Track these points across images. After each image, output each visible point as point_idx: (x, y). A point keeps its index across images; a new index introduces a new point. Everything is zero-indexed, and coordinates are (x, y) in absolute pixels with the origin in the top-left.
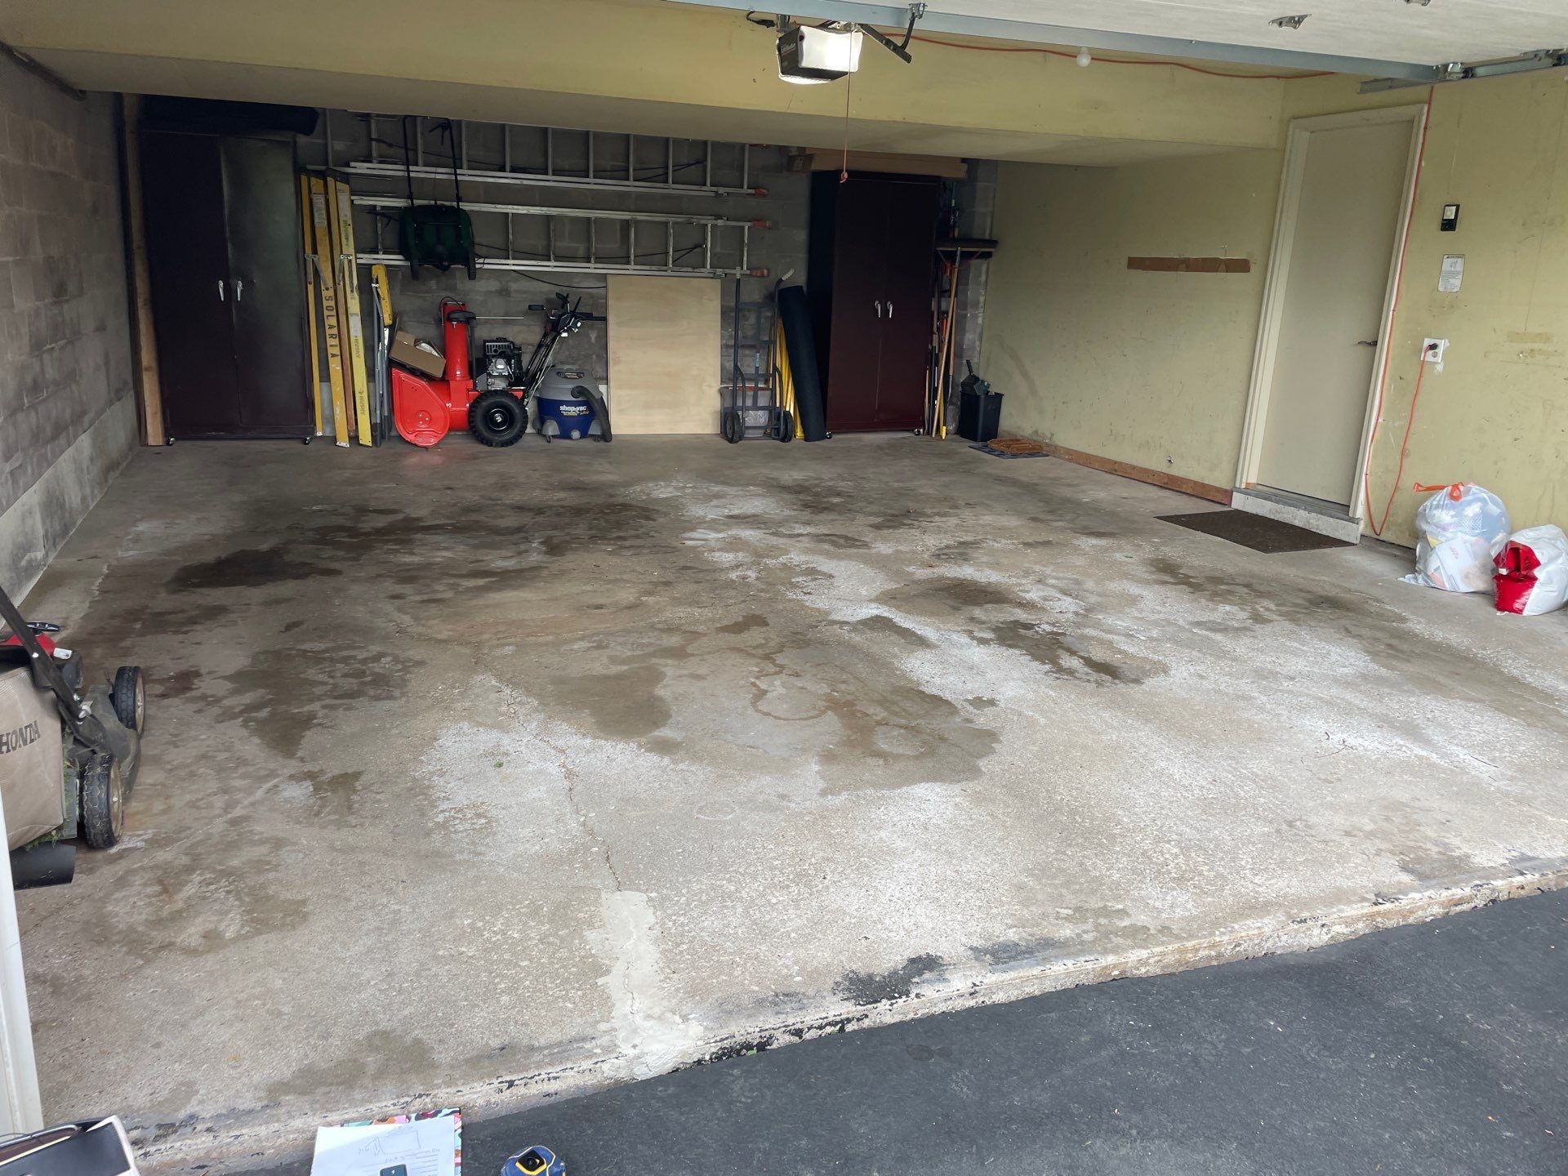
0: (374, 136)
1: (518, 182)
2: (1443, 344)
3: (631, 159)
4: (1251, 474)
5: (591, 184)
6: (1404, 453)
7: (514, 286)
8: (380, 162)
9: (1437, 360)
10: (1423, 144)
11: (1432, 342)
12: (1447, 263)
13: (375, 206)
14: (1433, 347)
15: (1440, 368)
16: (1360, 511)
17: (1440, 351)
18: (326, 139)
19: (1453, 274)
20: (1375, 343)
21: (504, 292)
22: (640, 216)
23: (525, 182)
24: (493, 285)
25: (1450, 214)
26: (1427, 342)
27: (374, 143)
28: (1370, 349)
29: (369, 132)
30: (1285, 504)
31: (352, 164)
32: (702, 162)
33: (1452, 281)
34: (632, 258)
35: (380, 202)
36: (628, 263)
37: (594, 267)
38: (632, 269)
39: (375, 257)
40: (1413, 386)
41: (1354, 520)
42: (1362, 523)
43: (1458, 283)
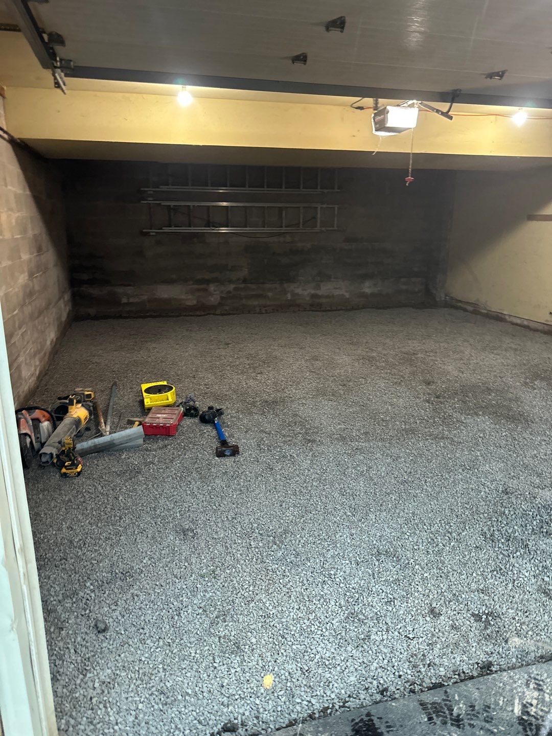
0: (170, 172)
1: (233, 191)
3: (284, 178)
5: (265, 191)
7: (230, 240)
8: (173, 185)
13: (170, 205)
21: (226, 243)
22: (288, 205)
23: (236, 191)
24: (221, 240)
27: (170, 177)
31: (160, 187)
32: (315, 177)
34: (284, 224)
35: (172, 204)
36: (282, 227)
37: (266, 230)
38: (284, 230)
39: (170, 228)
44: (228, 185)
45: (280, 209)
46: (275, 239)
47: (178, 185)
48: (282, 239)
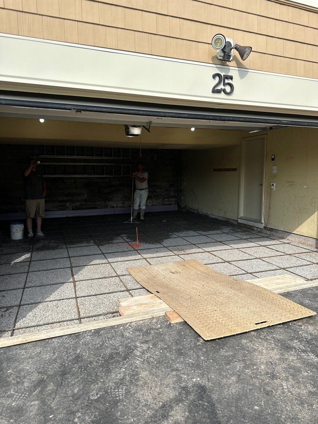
1: (78, 158)
2: (275, 184)
3: (104, 152)
4: (242, 214)
5: (94, 158)
6: (270, 208)
8: (46, 155)
10: (267, 143)
12: (274, 167)
14: (273, 185)
15: (275, 189)
16: (263, 222)
17: (274, 185)
18: (34, 150)
19: (275, 169)
20: (262, 185)
22: (106, 164)
23: (80, 158)
25: (273, 157)
26: (272, 184)
29: (44, 148)
30: (249, 221)
31: (40, 156)
32: (120, 152)
34: (105, 173)
37: (96, 176)
38: (105, 176)
39: (45, 175)
40: (270, 193)
41: (262, 223)
42: (264, 224)
43: (276, 171)
44: (75, 155)
45: (103, 166)
47: (50, 155)
48: (104, 180)
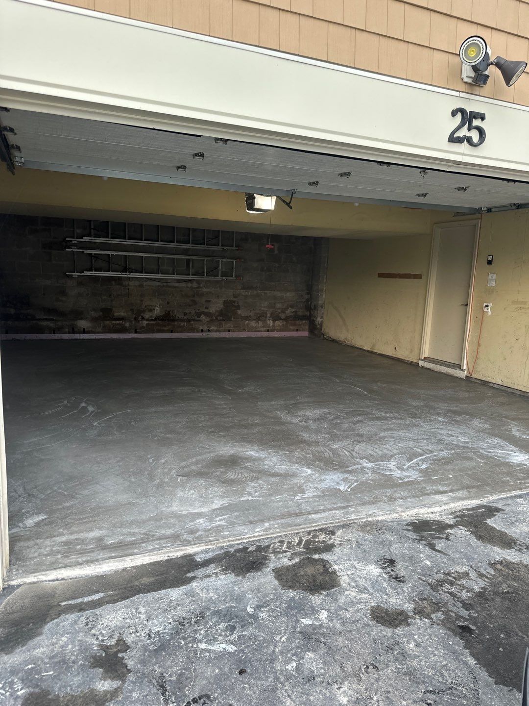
0: (92, 227)
1: (147, 244)
2: (490, 305)
3: (191, 237)
4: (425, 353)
5: (175, 245)
6: (479, 345)
7: (145, 283)
8: (94, 237)
9: (489, 311)
10: (480, 233)
11: (487, 304)
12: (490, 276)
13: (92, 253)
14: (487, 306)
15: (490, 314)
16: (465, 367)
17: (490, 307)
18: (74, 228)
19: (492, 280)
20: (467, 305)
21: (141, 286)
22: (194, 258)
23: (150, 245)
24: (137, 283)
25: (490, 258)
26: (485, 304)
27: (92, 230)
28: (465, 307)
29: (90, 226)
30: (438, 365)
31: (84, 238)
32: (217, 237)
33: (492, 282)
34: (191, 273)
35: (94, 252)
36: (189, 275)
37: (176, 277)
38: (190, 277)
39: (91, 272)
40: (480, 320)
41: (463, 370)
42: (466, 371)
43: (494, 283)
44: (143, 239)
45: (188, 261)
46: (184, 284)
47: (100, 237)
48: (189, 285)
